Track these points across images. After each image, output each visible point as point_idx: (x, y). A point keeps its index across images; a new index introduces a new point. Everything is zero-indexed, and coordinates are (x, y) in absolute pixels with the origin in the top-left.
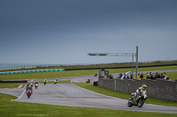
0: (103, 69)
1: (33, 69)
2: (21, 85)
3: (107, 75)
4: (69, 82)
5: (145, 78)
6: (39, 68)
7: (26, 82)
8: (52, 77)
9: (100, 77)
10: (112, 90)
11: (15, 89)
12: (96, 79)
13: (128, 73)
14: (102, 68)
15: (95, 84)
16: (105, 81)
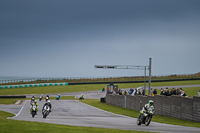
0: (111, 84)
1: (32, 82)
2: (19, 101)
3: (116, 90)
4: (73, 98)
5: (159, 94)
6: (39, 81)
7: (24, 97)
8: (54, 92)
9: (108, 92)
10: (121, 107)
11: (12, 106)
12: (104, 95)
13: (140, 88)
14: (111, 82)
15: (103, 100)
16: (114, 97)
